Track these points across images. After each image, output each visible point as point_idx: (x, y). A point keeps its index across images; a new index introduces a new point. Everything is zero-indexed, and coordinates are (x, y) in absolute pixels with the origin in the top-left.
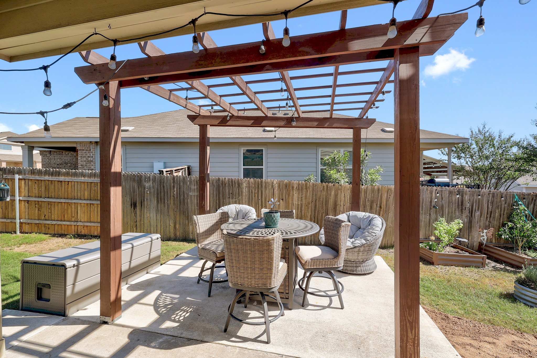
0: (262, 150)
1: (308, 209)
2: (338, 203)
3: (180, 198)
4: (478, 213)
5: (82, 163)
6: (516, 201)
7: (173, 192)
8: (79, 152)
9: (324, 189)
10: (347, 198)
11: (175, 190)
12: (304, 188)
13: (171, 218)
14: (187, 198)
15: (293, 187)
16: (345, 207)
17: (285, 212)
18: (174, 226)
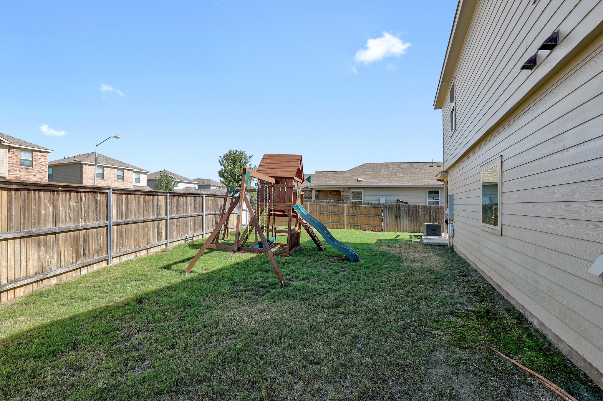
0: (438, 191)
5: (343, 198)
8: (342, 193)
11: (415, 211)
13: (413, 223)
14: (420, 215)
18: (414, 227)
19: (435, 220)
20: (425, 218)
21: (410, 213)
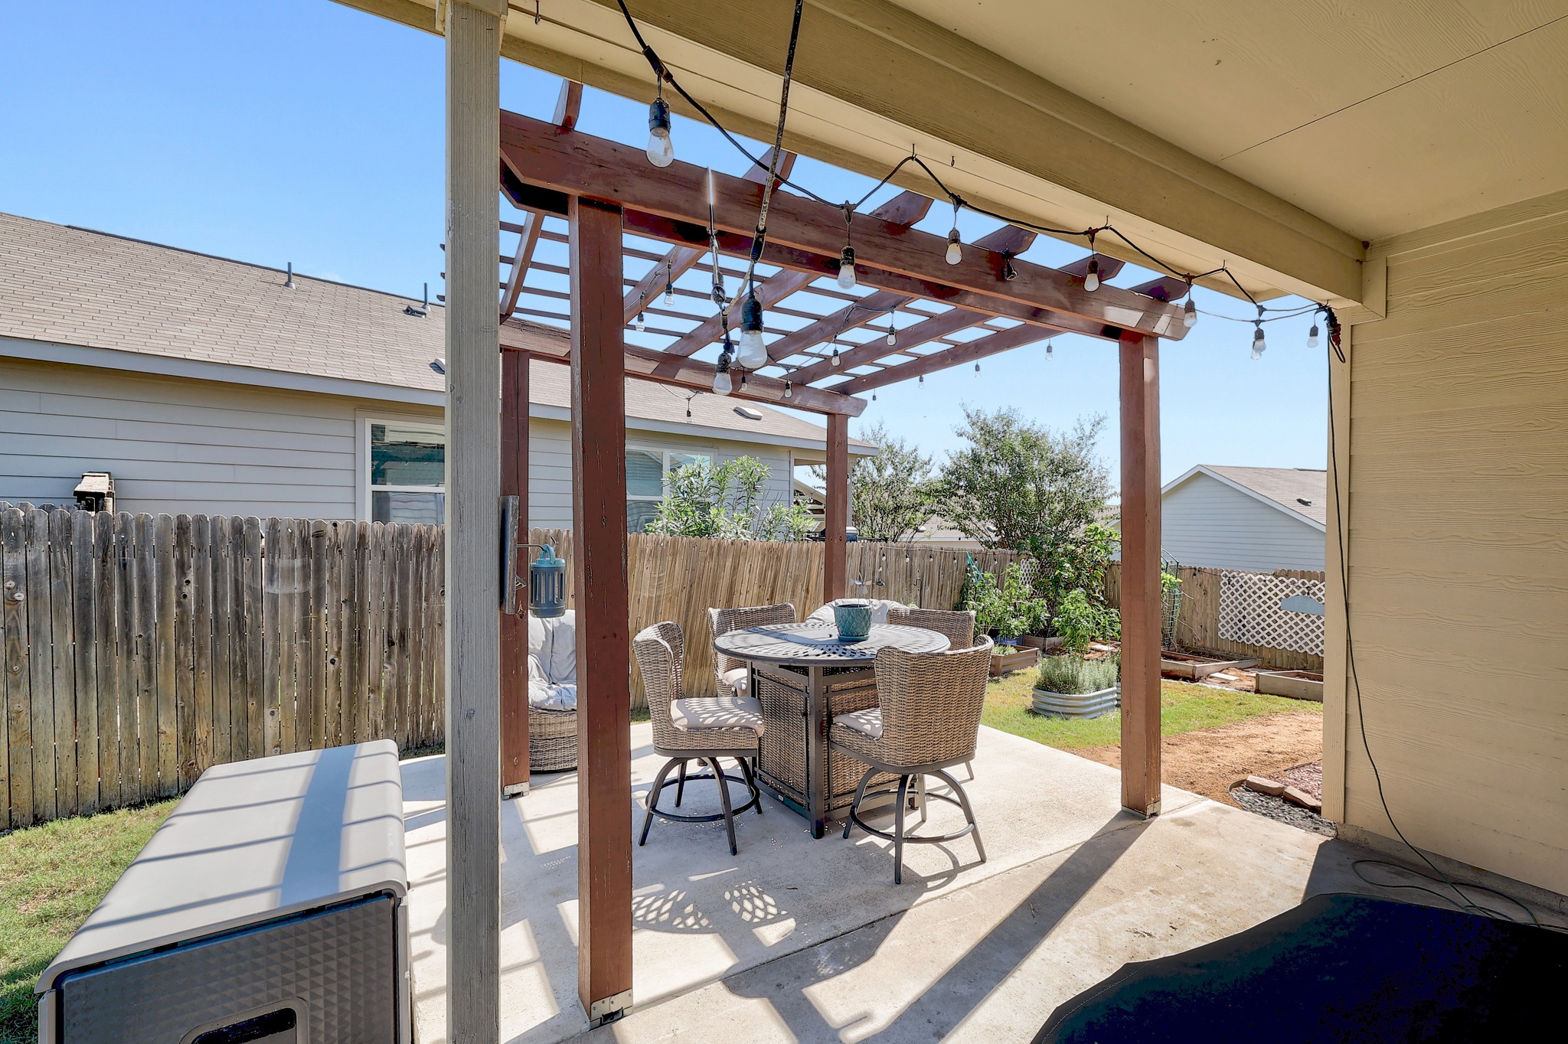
1: (673, 608)
2: (737, 587)
3: (216, 612)
4: (928, 590)
6: (970, 565)
7: (179, 588)
9: (711, 554)
10: (754, 574)
11: (191, 577)
12: (669, 551)
13: (167, 700)
14: (256, 608)
15: (643, 551)
16: (749, 596)
17: (757, 611)
18: (185, 734)
19: (403, 637)
20: (306, 635)
21: (126, 603)
